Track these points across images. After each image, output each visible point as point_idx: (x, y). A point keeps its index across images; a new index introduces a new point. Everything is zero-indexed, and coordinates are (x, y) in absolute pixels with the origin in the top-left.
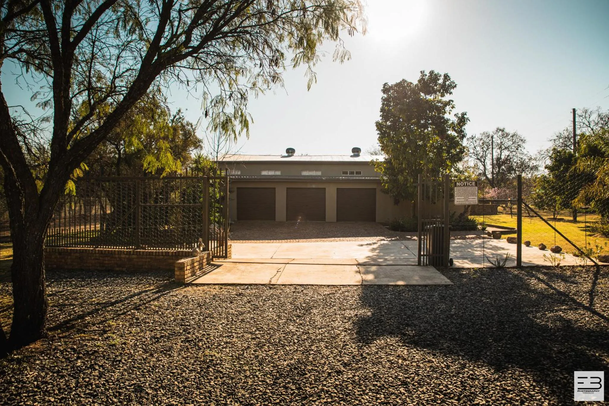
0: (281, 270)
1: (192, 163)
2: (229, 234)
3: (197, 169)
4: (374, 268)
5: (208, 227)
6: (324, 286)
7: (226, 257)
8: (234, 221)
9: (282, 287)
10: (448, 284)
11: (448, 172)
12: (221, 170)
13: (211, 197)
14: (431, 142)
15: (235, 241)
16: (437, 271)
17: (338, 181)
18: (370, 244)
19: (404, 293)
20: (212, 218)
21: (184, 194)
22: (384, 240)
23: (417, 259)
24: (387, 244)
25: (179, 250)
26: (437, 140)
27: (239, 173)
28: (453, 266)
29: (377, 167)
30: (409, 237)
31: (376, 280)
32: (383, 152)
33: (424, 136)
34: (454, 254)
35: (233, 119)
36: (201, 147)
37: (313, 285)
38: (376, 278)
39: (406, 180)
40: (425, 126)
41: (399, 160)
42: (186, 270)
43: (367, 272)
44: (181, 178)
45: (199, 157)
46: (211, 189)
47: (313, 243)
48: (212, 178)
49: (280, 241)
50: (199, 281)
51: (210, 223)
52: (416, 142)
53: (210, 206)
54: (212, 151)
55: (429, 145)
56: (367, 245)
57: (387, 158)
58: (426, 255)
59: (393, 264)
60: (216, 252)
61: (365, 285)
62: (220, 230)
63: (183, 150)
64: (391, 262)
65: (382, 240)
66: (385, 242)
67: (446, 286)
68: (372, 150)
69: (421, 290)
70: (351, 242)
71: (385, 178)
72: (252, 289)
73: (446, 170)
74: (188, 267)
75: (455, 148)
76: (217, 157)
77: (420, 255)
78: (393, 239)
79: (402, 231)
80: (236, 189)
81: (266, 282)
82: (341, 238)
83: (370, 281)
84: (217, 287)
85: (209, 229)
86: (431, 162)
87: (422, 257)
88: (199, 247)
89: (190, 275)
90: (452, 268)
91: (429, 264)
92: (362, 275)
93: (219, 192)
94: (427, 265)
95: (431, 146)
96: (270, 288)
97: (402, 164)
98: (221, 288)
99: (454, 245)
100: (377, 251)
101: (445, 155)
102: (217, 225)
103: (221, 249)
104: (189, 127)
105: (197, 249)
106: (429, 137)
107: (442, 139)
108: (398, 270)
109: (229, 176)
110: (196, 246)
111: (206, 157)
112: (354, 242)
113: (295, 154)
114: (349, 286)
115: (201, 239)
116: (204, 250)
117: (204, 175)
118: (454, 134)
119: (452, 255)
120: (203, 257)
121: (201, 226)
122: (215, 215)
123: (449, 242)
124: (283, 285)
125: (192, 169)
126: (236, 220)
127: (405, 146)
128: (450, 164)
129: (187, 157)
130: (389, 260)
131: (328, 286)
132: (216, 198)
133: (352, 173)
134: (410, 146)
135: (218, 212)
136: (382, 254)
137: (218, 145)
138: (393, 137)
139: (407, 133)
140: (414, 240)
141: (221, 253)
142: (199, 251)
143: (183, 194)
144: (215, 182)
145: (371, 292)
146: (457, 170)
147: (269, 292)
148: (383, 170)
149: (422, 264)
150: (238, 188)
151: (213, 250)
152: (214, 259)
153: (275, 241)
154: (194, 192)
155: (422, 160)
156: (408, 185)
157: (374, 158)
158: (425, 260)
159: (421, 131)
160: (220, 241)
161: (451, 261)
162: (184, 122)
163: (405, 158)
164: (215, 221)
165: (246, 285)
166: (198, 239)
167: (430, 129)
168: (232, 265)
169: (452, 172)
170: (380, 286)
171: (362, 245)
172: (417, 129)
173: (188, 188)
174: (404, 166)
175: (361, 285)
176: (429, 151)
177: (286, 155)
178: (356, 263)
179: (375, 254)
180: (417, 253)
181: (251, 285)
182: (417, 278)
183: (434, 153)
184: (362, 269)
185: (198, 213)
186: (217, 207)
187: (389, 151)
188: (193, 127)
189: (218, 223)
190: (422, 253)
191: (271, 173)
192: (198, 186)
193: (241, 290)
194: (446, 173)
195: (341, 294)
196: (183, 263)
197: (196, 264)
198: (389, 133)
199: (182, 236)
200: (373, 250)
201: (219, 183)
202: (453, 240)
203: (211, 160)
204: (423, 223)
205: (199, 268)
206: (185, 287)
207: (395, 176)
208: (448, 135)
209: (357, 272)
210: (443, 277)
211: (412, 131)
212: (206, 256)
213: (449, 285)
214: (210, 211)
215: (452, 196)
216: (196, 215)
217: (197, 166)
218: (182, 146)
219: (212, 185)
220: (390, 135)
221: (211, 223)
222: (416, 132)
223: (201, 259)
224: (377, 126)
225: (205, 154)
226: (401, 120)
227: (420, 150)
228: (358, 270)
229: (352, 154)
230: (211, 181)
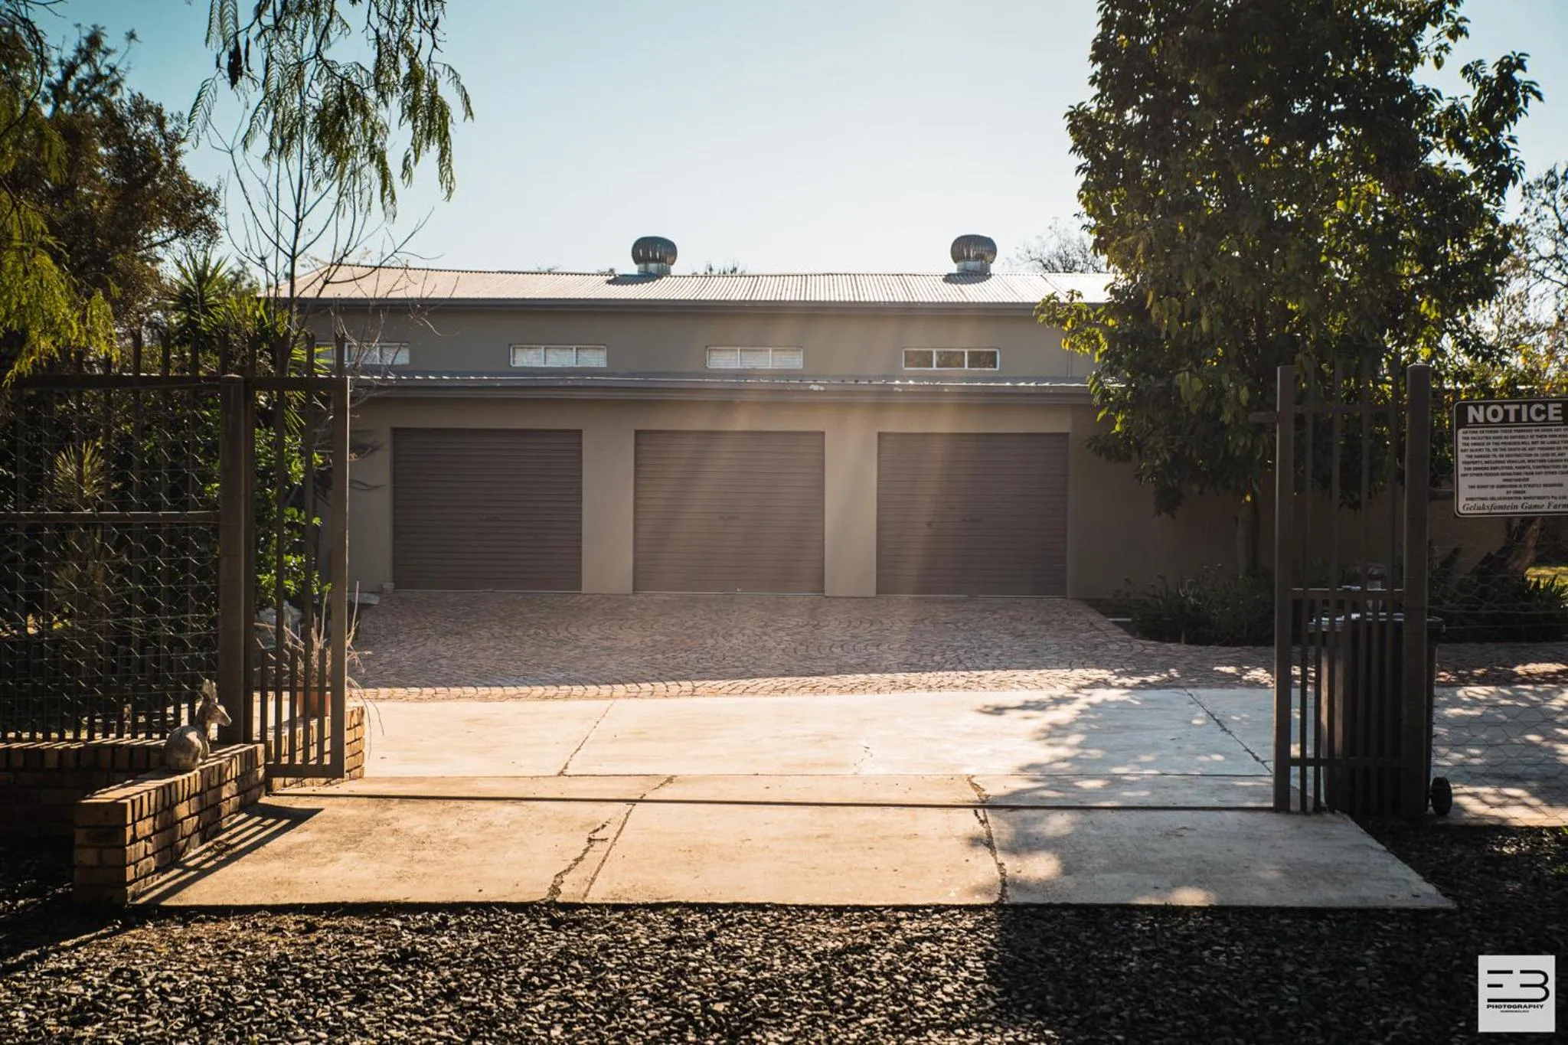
0: (609, 832)
1: (166, 310)
2: (351, 656)
3: (190, 335)
4: (1058, 824)
5: (249, 621)
6: (819, 908)
7: (335, 771)
8: (379, 592)
9: (613, 918)
10: (1429, 904)
11: (1424, 353)
12: (311, 343)
13: (263, 474)
14: (1340, 205)
15: (384, 691)
16: (1372, 842)
17: (883, 400)
18: (1040, 706)
19: (1205, 947)
20: (265, 579)
21: (124, 462)
22: (1107, 684)
23: (1268, 782)
24: (1122, 706)
25: (98, 737)
26: (1371, 197)
27: (403, 358)
28: (1453, 818)
29: (1073, 332)
30: (1231, 670)
31: (1069, 882)
32: (1104, 258)
33: (1308, 180)
34: (1457, 756)
35: (371, 95)
36: (212, 231)
37: (762, 907)
38: (1067, 870)
39: (1215, 394)
40: (1314, 130)
41: (1181, 296)
42: (134, 840)
43: (1024, 845)
44: (110, 381)
45: (201, 277)
46: (262, 439)
47: (760, 700)
48: (267, 384)
49: (605, 690)
50: (200, 894)
51: (258, 600)
52: (1268, 211)
53: (260, 520)
54: (268, 248)
55: (1328, 222)
56: (1025, 707)
57: (1120, 285)
58: (1316, 762)
59: (1153, 801)
60: (285, 746)
61: (1015, 907)
62: (306, 636)
63: (114, 242)
64: (1142, 795)
65: (1096, 684)
66: (1113, 695)
67: (1419, 917)
68: (1050, 248)
69: (1290, 932)
70: (947, 694)
71: (1113, 384)
72: (462, 928)
73: (1412, 342)
74: (145, 827)
75: (1461, 235)
76: (291, 277)
77: (1283, 760)
78: (1151, 679)
79: (1195, 640)
80: (385, 438)
81: (535, 891)
82: (900, 677)
83: (1043, 885)
84: (289, 920)
85: (251, 630)
86: (1341, 307)
87: (1295, 771)
88: (199, 722)
89: (152, 862)
90: (1447, 828)
91: (1333, 806)
92: (1001, 857)
93: (305, 453)
94: (1318, 809)
95: (1341, 228)
96: (556, 924)
97: (1196, 316)
98: (311, 928)
99: (1453, 712)
100: (1075, 739)
101: (1409, 269)
102: (291, 613)
103: (314, 734)
104: (148, 128)
105: (192, 736)
106: (1332, 184)
107: (1397, 192)
108: (1175, 833)
109: (354, 371)
110: (185, 723)
111: (238, 278)
112: (960, 694)
113: (674, 269)
114: (939, 909)
115: (209, 686)
116: (227, 737)
117: (224, 369)
118: (1459, 163)
119: (1444, 760)
120: (221, 771)
121: (213, 621)
122: (281, 564)
123: (1431, 696)
124: (616, 908)
125: (165, 337)
126: (389, 586)
127: (1214, 228)
128: (1434, 315)
129: (140, 279)
130: (1131, 785)
131: (839, 910)
132: (287, 479)
133: (949, 359)
134: (1236, 231)
135: (296, 550)
136: (1095, 753)
137: (298, 222)
138: (1154, 184)
139: (1221, 165)
140: (1255, 684)
141: (313, 752)
142: (198, 743)
143: (120, 462)
144: (283, 403)
145: (1046, 941)
146: (1472, 345)
147: (547, 944)
148: (1105, 346)
149: (1295, 805)
150: (395, 431)
151: (271, 736)
152: (278, 782)
153: (578, 689)
154: (175, 450)
155: (1296, 297)
156: (1226, 418)
157: (1061, 285)
158: (1310, 782)
159: (1294, 152)
160: (306, 689)
161: (1442, 792)
162: (122, 98)
163: (1211, 286)
164: (282, 593)
165: (433, 908)
166: (195, 682)
167: (1335, 143)
168: (368, 811)
169: (1442, 352)
170: (1090, 914)
171: (999, 710)
172: (1274, 145)
173: (144, 432)
174: (1204, 324)
175: (998, 906)
176: (1332, 253)
177: (633, 269)
178: (973, 796)
179: (1062, 752)
180: (1271, 750)
181: (458, 908)
182: (1271, 874)
183: (1350, 258)
184: (1000, 827)
185: (200, 556)
186: (291, 526)
187: (1132, 254)
188: (169, 128)
189: (295, 601)
190: (1295, 751)
191: (560, 359)
192: (197, 422)
193: (407, 937)
194: (1414, 356)
195: (899, 950)
196: (118, 808)
197: (182, 810)
198: (1136, 162)
199: (114, 669)
200: (1055, 732)
201: (304, 409)
202: (1448, 684)
203: (261, 294)
204: (1297, 604)
205: (197, 829)
206: (127, 927)
207: (1159, 375)
208: (1428, 170)
209: (975, 842)
210: (1401, 870)
211: (1246, 153)
212: (235, 769)
213: (1434, 911)
214: (258, 545)
215: (1443, 471)
216: (184, 566)
217: (191, 324)
218: (112, 219)
219: (268, 418)
220: (1139, 172)
221: (264, 604)
222: (1266, 159)
223: (213, 782)
224: (1074, 129)
225: (232, 264)
226: (1195, 100)
227: (1285, 248)
228: (981, 830)
229: (953, 268)
230: (262, 399)
